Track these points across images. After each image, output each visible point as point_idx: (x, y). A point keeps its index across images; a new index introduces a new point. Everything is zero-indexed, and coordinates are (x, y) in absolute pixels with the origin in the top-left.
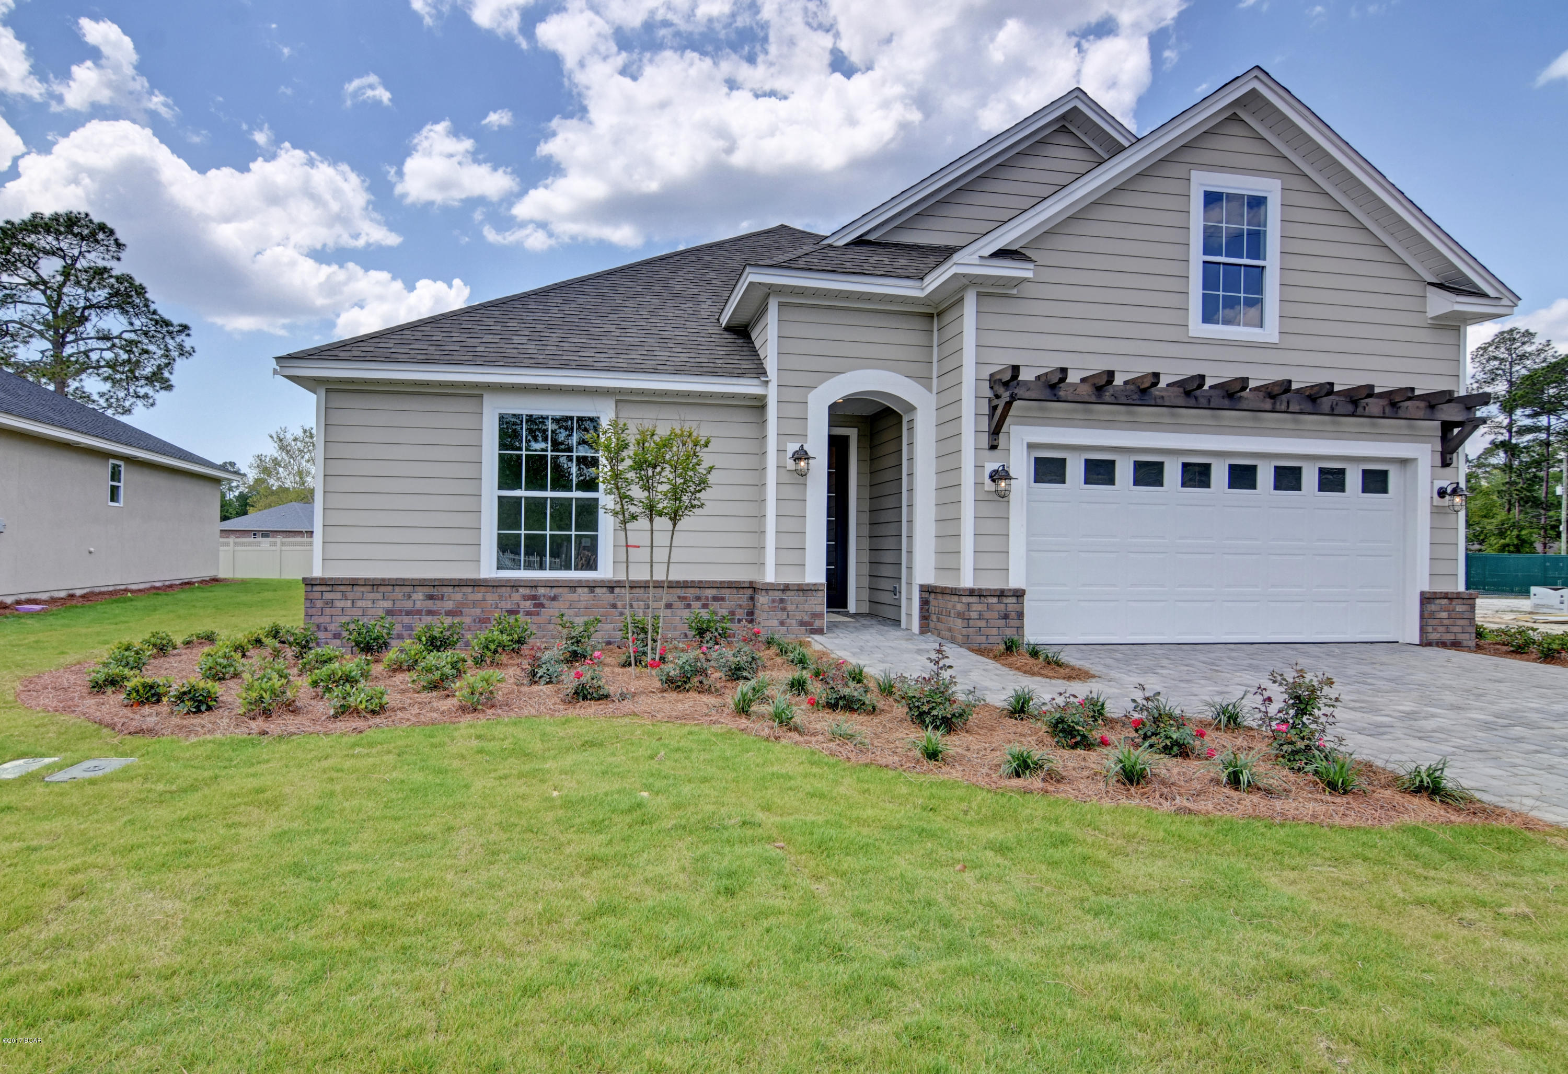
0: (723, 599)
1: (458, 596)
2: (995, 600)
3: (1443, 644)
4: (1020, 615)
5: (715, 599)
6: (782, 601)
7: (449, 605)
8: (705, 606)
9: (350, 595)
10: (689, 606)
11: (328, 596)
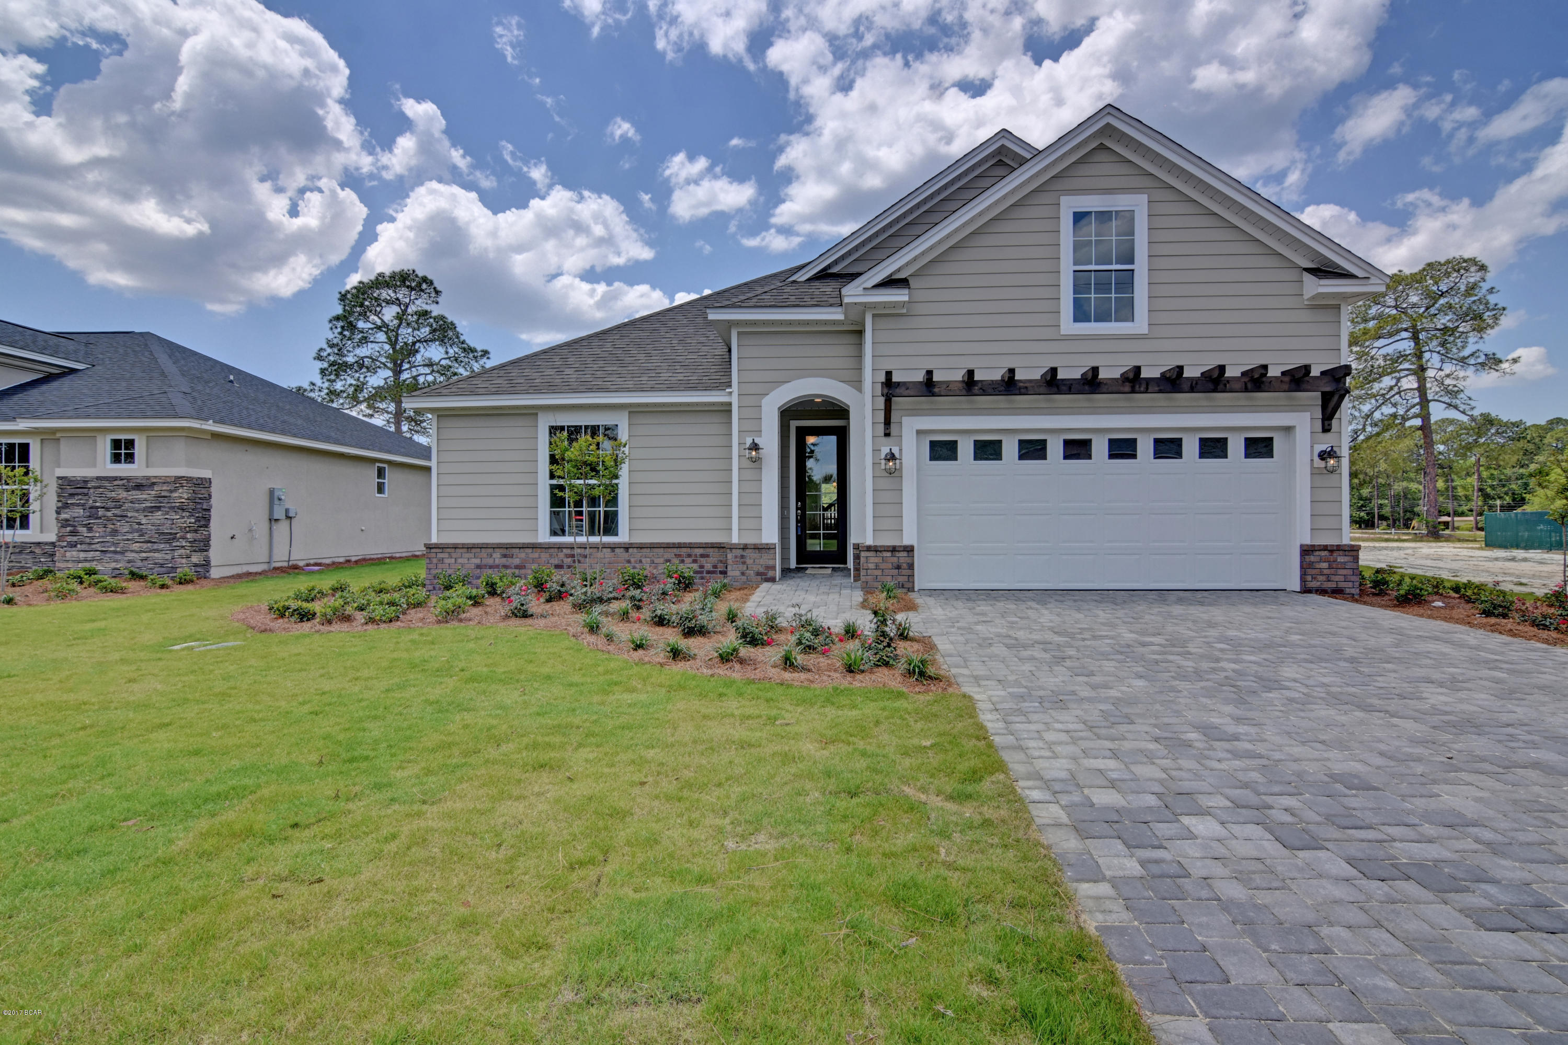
0: (708, 556)
1: (523, 555)
2: (889, 554)
3: (1322, 592)
4: (911, 566)
5: (702, 556)
6: (742, 557)
7: (516, 561)
8: (695, 561)
9: (454, 555)
10: (683, 561)
11: (440, 556)
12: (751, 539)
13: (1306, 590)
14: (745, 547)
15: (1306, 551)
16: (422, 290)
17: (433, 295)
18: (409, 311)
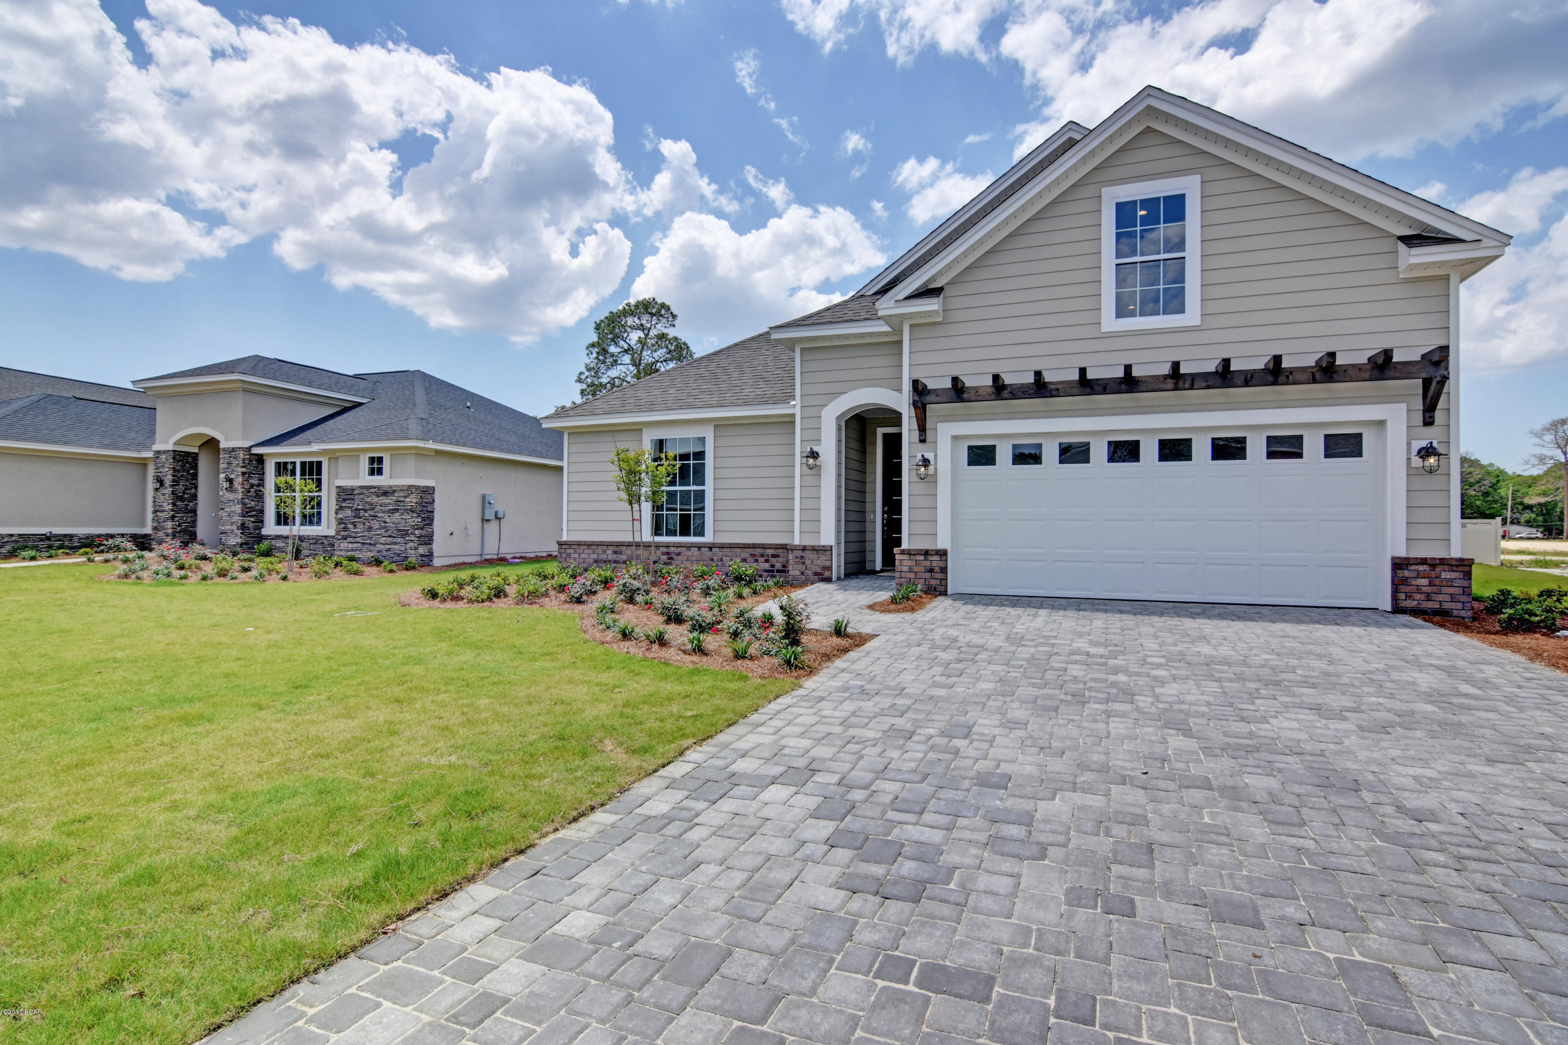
0: (778, 556)
1: (629, 552)
2: (922, 558)
4: (944, 570)
5: (773, 556)
6: (802, 557)
7: (624, 557)
8: (767, 561)
9: (578, 551)
10: (756, 561)
11: (568, 551)
12: (809, 541)
13: (1397, 610)
14: (804, 549)
15: (1399, 564)
16: (662, 316)
17: (671, 319)
18: (651, 334)
